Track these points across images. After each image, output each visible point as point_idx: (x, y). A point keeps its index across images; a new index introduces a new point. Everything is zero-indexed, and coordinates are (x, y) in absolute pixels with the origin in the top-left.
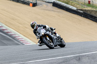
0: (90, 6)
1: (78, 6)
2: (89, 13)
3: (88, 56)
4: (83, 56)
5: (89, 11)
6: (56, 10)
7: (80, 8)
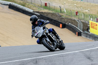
0: (47, 9)
1: (34, 8)
2: (45, 15)
3: (45, 59)
4: (40, 59)
5: (46, 13)
6: (12, 13)
7: (37, 11)
